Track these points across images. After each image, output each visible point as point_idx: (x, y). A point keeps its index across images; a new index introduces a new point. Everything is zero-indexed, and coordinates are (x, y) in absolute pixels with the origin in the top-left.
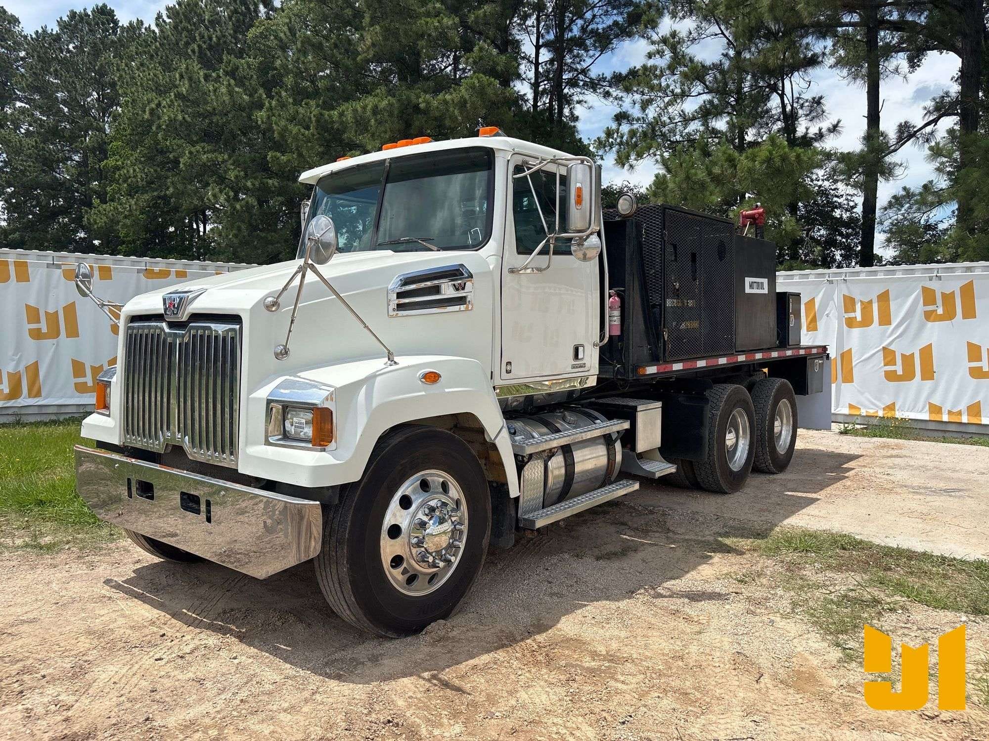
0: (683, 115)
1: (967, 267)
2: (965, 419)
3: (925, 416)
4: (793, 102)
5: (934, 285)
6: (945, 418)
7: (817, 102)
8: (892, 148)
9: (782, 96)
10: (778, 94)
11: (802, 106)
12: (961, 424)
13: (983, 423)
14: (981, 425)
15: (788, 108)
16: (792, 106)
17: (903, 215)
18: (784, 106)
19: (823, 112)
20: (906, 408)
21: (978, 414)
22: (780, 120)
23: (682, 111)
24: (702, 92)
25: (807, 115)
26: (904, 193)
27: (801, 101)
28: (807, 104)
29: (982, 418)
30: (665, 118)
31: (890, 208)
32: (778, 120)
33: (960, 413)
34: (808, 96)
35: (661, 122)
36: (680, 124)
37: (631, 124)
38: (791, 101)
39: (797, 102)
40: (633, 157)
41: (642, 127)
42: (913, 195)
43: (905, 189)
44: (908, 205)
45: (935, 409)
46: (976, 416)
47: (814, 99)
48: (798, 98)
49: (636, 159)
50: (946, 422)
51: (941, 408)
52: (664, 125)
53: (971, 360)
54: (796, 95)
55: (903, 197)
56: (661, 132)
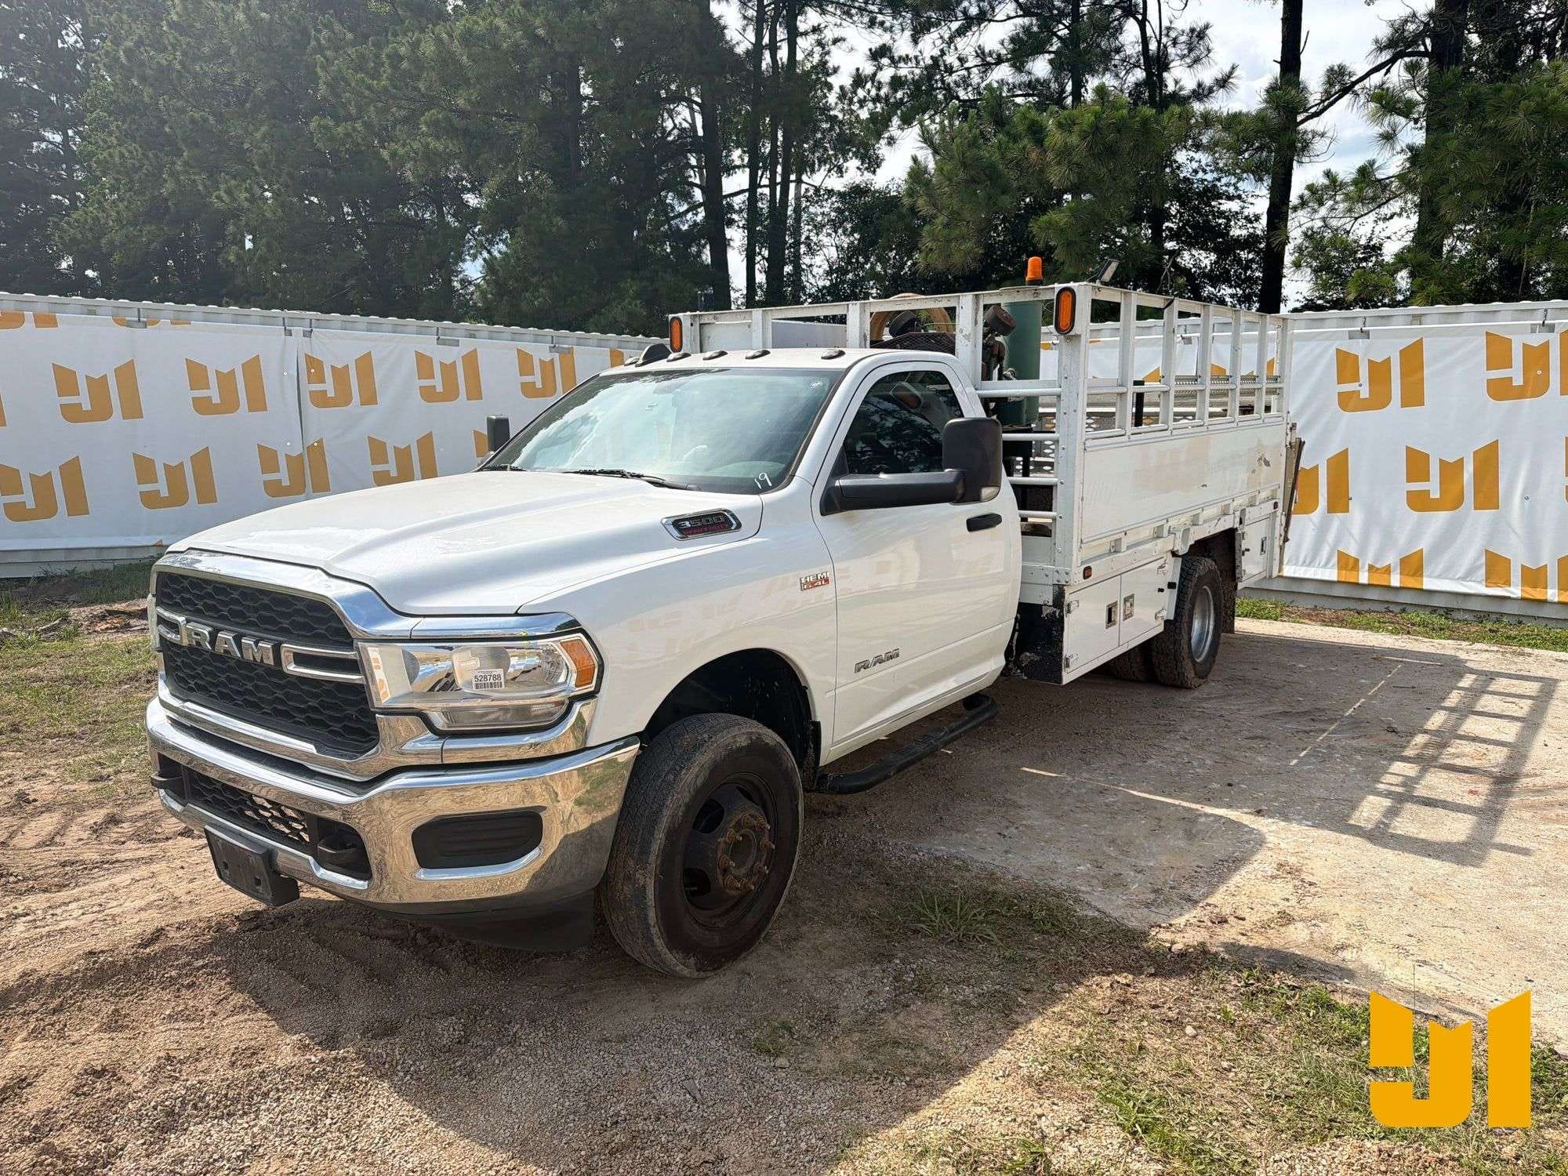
0: (981, 53)
1: (1414, 316)
2: (1395, 581)
3: (1331, 574)
4: (1161, 35)
5: (1358, 347)
6: (1364, 578)
7: (1199, 35)
8: (1313, 110)
9: (1142, 24)
10: (1136, 19)
11: (1175, 42)
12: (1389, 588)
13: (1425, 587)
14: (1422, 590)
15: (1153, 46)
16: (1159, 42)
17: (1324, 219)
18: (1145, 41)
19: (1209, 51)
20: (1301, 560)
21: (1418, 572)
22: (1139, 66)
23: (979, 47)
24: (1013, 14)
25: (1183, 57)
26: (1326, 182)
27: (1173, 34)
28: (1183, 39)
29: (1425, 579)
30: (951, 59)
31: (1303, 208)
32: (1136, 65)
33: (1388, 570)
34: (1183, 24)
35: (945, 66)
36: (975, 70)
37: (896, 67)
38: (1158, 33)
39: (1167, 35)
40: (896, 121)
41: (913, 73)
42: (1343, 185)
43: (1328, 174)
44: (1331, 203)
45: (1347, 562)
46: (1414, 575)
47: (1192, 30)
48: (1169, 29)
49: (900, 128)
50: (1364, 585)
51: (1357, 561)
52: (950, 70)
53: (1410, 479)
54: (1165, 23)
55: (1326, 188)
56: (943, 82)
